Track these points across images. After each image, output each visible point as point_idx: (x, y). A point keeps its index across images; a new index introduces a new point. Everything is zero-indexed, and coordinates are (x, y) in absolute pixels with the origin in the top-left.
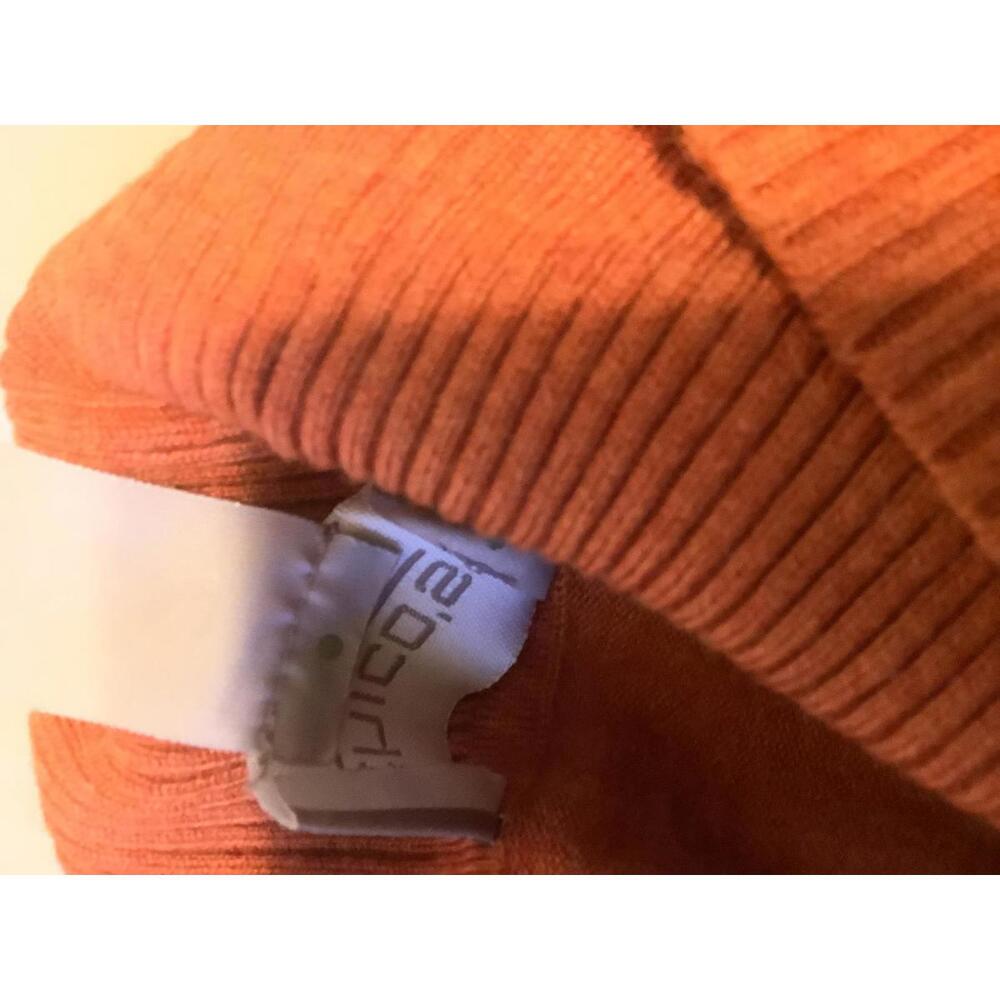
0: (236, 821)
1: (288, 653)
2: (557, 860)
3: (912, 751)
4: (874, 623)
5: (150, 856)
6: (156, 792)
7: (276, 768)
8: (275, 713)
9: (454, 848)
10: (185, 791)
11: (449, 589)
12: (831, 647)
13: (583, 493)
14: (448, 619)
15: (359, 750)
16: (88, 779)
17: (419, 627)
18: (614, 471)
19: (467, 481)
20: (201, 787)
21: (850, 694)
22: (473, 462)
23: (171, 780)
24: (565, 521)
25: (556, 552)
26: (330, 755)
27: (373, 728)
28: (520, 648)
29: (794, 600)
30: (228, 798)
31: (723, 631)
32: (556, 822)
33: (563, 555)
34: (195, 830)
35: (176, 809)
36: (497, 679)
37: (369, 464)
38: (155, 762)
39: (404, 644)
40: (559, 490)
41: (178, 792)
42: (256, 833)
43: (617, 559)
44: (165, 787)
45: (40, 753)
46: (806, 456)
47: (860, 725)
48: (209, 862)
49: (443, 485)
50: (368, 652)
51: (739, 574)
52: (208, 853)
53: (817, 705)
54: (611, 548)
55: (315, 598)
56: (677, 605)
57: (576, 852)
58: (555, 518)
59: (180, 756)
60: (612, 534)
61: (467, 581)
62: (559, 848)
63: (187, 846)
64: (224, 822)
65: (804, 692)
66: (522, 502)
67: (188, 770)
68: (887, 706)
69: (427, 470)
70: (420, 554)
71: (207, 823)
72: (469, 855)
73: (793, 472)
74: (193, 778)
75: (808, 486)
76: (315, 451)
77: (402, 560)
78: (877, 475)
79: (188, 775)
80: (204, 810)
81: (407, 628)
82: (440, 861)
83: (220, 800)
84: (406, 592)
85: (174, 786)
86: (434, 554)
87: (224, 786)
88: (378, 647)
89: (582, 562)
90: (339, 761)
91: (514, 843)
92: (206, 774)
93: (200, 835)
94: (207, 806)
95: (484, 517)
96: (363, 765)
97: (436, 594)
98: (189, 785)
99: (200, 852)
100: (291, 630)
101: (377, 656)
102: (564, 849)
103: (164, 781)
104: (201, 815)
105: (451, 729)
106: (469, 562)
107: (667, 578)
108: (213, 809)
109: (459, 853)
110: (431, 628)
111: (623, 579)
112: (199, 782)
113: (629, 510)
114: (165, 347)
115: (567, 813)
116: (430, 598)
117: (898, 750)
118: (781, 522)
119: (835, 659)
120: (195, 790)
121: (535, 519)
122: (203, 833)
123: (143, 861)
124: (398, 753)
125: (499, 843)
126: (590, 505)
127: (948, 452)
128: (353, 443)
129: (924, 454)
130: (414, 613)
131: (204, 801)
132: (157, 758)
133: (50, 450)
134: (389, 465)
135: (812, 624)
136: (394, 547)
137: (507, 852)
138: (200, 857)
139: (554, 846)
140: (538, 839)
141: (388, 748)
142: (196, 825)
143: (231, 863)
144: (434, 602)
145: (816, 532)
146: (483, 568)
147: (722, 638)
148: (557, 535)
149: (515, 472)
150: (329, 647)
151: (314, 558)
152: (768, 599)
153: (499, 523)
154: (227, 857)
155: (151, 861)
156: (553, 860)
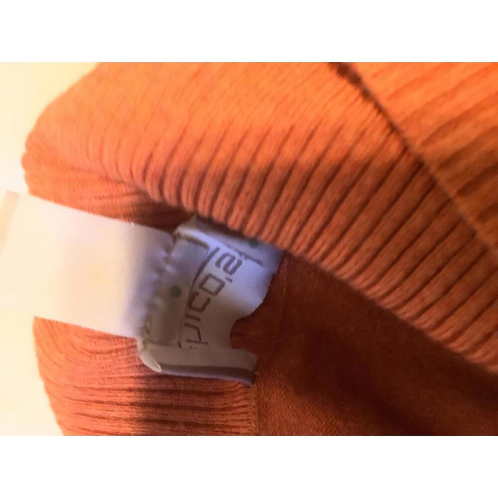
0: (130, 375)
1: (156, 293)
2: (282, 393)
3: (448, 334)
4: (431, 273)
5: (89, 390)
6: (93, 358)
7: (151, 346)
8: (150, 320)
9: (232, 389)
10: (108, 358)
11: (231, 267)
12: (410, 286)
13: (295, 214)
14: (231, 281)
15: (189, 341)
16: (61, 352)
17: (217, 284)
18: (309, 203)
19: (241, 208)
20: (115, 357)
21: (419, 307)
22: (244, 200)
23: (101, 353)
24: (287, 228)
25: (282, 244)
26: (175, 342)
27: (195, 331)
28: (265, 295)
29: (394, 263)
30: (126, 363)
31: (360, 279)
32: (281, 376)
33: (285, 245)
34: (110, 378)
35: (103, 368)
36: (254, 310)
37: (195, 201)
38: (93, 344)
39: (210, 293)
40: (284, 212)
41: (104, 358)
42: (140, 381)
43: (311, 245)
44: (98, 356)
45: (38, 342)
46: (398, 195)
47: (424, 322)
48: (117, 394)
49: (229, 212)
50: (193, 296)
51: (367, 251)
52: (116, 390)
53: (405, 313)
54: (308, 240)
55: (169, 268)
56: (339, 267)
57: (291, 388)
58: (282, 226)
59: (105, 341)
60: (308, 233)
61: (240, 263)
62: (282, 387)
63: (107, 386)
64: (124, 375)
65: (398, 307)
66: (267, 218)
67: (109, 348)
68: (436, 313)
69: (223, 204)
70: (217, 250)
71: (116, 376)
72: (240, 392)
73: (392, 203)
74: (110, 352)
75: (399, 210)
76: (170, 196)
77: (209, 253)
78: (430, 204)
79: (109, 350)
80: (116, 369)
81: (212, 285)
82: (226, 396)
83: (123, 364)
84: (211, 268)
85: (102, 356)
86: (224, 249)
87: (125, 357)
88: (197, 294)
89: (294, 248)
90: (180, 345)
91: (261, 385)
92: (117, 351)
93: (113, 381)
94: (117, 367)
95: (248, 227)
96: (191, 347)
97: (225, 269)
98: (109, 356)
99: (112, 390)
100: (158, 283)
101: (197, 298)
102: (285, 387)
103: (97, 353)
104: (114, 371)
105: (231, 335)
106: (241, 254)
107: (334, 254)
108: (120, 369)
109: (236, 392)
110: (222, 285)
111: (313, 256)
112: (114, 354)
113: (316, 222)
114: (101, 149)
115: (287, 371)
116: (222, 270)
117: (441, 335)
118: (386, 226)
119: (412, 291)
120: (112, 358)
121: (273, 227)
122: (114, 380)
123: (86, 393)
124: (207, 343)
125: (255, 385)
126: (298, 220)
127: (463, 192)
128: (188, 192)
129: (452, 193)
130: (215, 278)
131: (116, 364)
132: (95, 342)
133: (46, 197)
134: (205, 202)
135: (401, 274)
136: (205, 246)
137: (258, 390)
138: (112, 391)
139: (281, 386)
140: (273, 383)
141: (203, 340)
142: (112, 376)
143: (128, 395)
144: (224, 273)
145: (403, 231)
146: (247, 257)
147: (360, 283)
148: (283, 235)
149: (263, 204)
150: (175, 292)
151: (168, 250)
152: (381, 262)
153: (256, 229)
154: (126, 392)
155: (90, 393)
156: (280, 392)
